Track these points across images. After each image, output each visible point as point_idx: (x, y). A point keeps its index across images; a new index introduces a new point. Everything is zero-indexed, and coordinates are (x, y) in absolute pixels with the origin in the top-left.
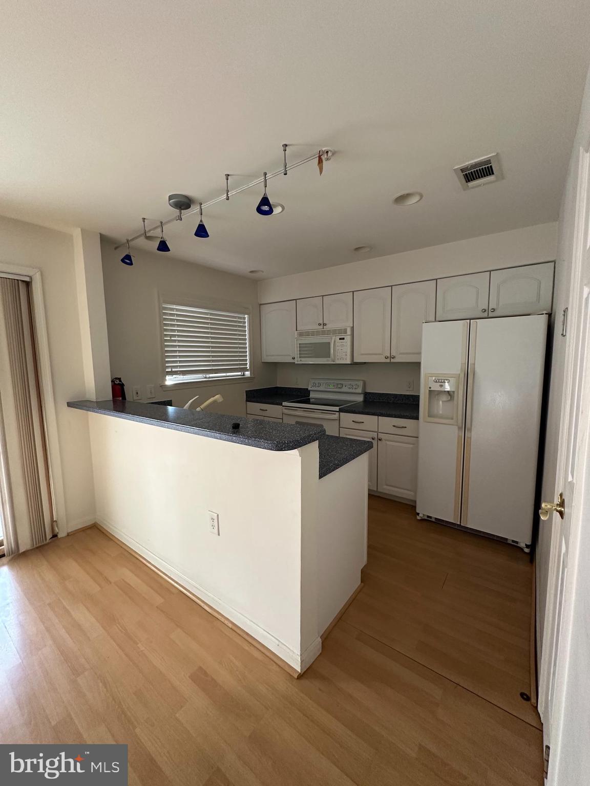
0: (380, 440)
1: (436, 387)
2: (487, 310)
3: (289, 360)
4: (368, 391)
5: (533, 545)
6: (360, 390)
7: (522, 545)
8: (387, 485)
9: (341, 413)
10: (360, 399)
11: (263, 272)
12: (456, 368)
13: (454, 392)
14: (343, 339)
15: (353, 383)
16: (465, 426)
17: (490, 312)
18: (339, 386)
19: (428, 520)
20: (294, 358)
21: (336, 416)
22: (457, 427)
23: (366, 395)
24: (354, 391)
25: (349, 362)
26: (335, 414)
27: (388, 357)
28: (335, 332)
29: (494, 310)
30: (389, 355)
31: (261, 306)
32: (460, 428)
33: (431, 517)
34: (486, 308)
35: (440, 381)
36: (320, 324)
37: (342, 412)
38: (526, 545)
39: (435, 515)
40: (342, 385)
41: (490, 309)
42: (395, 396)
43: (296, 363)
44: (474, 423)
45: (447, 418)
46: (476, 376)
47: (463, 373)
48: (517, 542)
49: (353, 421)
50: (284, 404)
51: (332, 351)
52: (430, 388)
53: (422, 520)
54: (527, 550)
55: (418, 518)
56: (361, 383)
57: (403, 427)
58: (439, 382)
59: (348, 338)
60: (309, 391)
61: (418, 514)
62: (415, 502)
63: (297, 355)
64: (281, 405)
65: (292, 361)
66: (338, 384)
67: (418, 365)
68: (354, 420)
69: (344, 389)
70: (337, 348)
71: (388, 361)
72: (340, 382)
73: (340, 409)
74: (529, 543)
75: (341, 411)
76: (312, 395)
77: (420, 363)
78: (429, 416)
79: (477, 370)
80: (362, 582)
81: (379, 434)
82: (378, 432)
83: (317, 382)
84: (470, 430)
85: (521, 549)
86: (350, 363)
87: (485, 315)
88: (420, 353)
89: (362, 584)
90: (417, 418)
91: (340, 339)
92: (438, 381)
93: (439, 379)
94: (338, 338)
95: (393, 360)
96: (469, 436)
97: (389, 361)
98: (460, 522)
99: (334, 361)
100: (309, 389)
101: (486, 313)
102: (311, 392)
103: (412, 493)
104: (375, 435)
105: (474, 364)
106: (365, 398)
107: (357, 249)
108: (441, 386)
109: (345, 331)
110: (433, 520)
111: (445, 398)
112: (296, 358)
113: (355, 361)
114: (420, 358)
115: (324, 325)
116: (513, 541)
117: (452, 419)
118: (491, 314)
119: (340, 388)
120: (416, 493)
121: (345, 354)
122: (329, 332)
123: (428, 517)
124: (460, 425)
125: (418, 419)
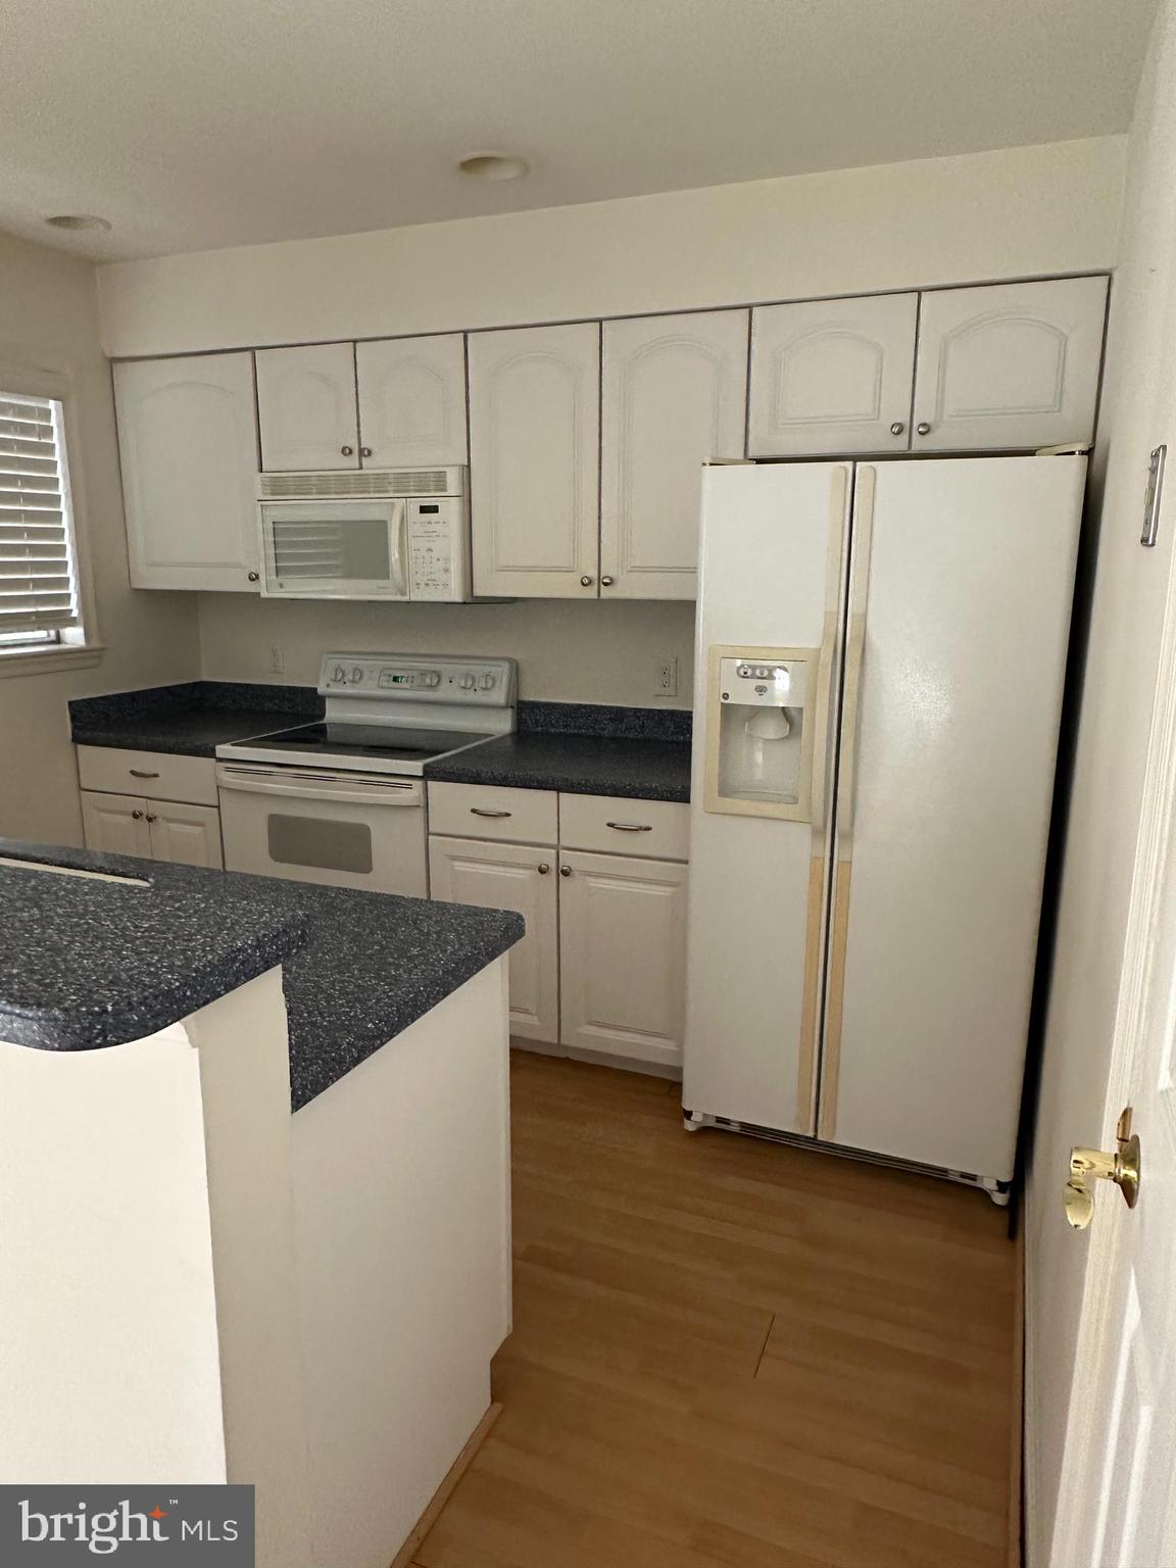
0: (566, 873)
1: (744, 694)
2: (907, 429)
3: (238, 583)
4: (529, 696)
5: (1017, 1186)
6: (499, 696)
7: (989, 1185)
8: (591, 1023)
9: (430, 783)
10: (502, 725)
11: (108, 226)
12: (810, 633)
13: (800, 710)
14: (434, 509)
15: (477, 669)
16: (833, 826)
17: (915, 433)
18: (428, 681)
19: (717, 1131)
20: (254, 578)
21: (412, 794)
22: (808, 828)
23: (524, 711)
24: (479, 697)
25: (455, 594)
26: (409, 787)
27: (590, 582)
28: (403, 482)
29: (926, 429)
30: (593, 574)
31: (117, 367)
32: (817, 833)
33: (726, 1121)
34: (904, 419)
35: (758, 673)
36: (347, 451)
37: (435, 779)
38: (999, 1183)
39: (740, 1113)
40: (439, 677)
41: (915, 425)
42: (618, 714)
43: (264, 594)
44: (861, 812)
45: (778, 799)
46: (868, 656)
47: (832, 642)
48: (973, 1178)
49: (473, 811)
50: (224, 750)
51: (394, 555)
52: (726, 696)
53: (704, 1131)
54: (1000, 1199)
55: (690, 1126)
56: (502, 671)
57: (641, 829)
58: (753, 676)
59: (451, 509)
60: (322, 699)
61: (688, 1115)
62: (679, 1071)
63: (264, 566)
64: (210, 753)
65: (250, 587)
66: (423, 674)
67: (687, 608)
68: (477, 808)
69: (446, 692)
70: (413, 543)
71: (590, 593)
72: (432, 667)
73: (426, 768)
74: (1006, 1178)
75: (429, 774)
76: (334, 714)
77: (694, 602)
78: (724, 792)
79: (875, 637)
80: (494, 1400)
81: (561, 852)
82: (557, 848)
83: (348, 664)
84: (849, 837)
85: (984, 1194)
86: (458, 599)
87: (899, 444)
88: (693, 571)
89: (498, 1406)
90: (683, 796)
91: (424, 510)
92: (750, 672)
93: (754, 668)
94: (415, 505)
95: (606, 593)
96: (846, 858)
97: (594, 595)
98: (816, 1130)
99: (403, 594)
100: (320, 691)
101: (905, 436)
102: (328, 704)
103: (671, 1046)
104: (547, 857)
105: (865, 615)
106: (519, 721)
107: (472, 165)
108: (761, 690)
109: (440, 481)
110: (735, 1128)
111: (772, 729)
112: (262, 577)
113: (480, 591)
114: (695, 586)
115: (365, 453)
116: (964, 1175)
117: (795, 801)
118: (920, 444)
119: (430, 687)
120: (681, 1045)
121: (441, 564)
122: (379, 483)
123: (719, 1120)
124: (819, 822)
125: (689, 802)
